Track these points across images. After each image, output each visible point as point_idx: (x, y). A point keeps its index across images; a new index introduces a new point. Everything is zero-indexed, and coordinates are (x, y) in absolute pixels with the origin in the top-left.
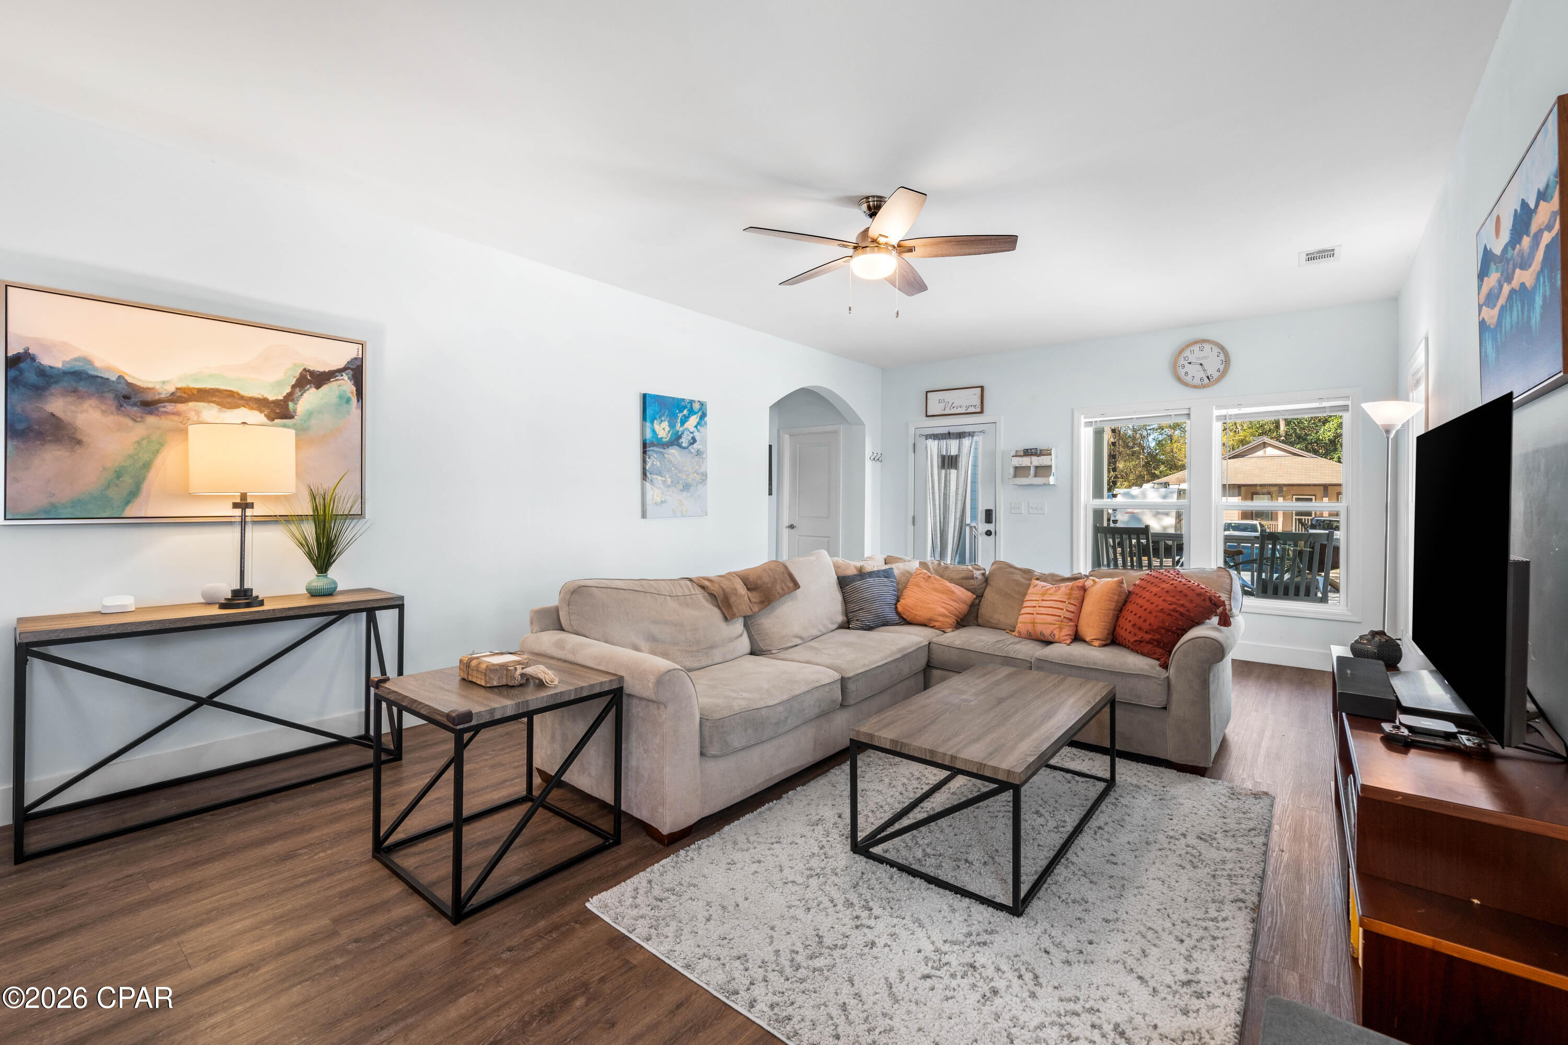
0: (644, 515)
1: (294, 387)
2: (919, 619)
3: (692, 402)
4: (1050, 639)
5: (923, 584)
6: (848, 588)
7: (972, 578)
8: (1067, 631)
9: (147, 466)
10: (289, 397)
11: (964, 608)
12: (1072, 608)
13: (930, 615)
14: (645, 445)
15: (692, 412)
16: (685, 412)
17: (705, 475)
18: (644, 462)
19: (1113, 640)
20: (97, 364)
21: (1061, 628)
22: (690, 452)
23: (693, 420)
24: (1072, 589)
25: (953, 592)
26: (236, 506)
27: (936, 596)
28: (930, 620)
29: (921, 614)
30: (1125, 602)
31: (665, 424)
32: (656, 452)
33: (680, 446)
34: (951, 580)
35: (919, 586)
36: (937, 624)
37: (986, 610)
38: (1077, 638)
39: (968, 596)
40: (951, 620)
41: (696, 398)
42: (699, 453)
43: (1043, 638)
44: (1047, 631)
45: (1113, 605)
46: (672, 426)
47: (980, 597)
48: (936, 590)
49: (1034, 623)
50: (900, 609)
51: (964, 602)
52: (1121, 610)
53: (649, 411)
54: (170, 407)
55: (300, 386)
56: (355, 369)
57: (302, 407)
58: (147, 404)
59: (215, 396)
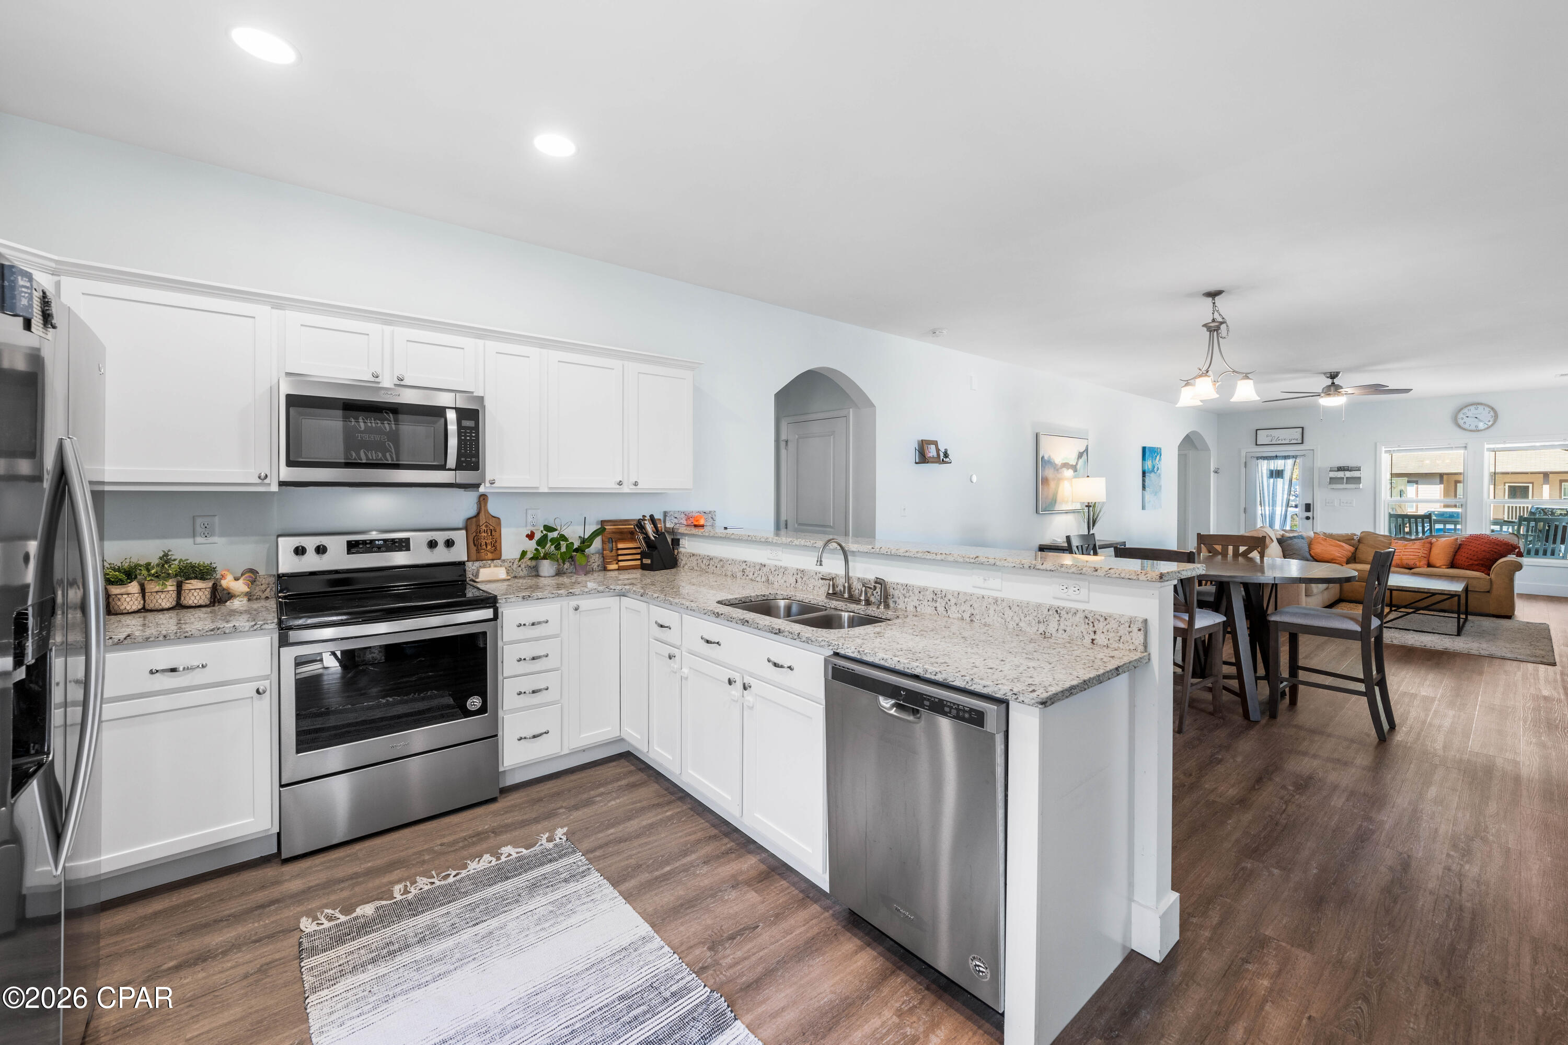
0: (1143, 508)
2: (1326, 559)
5: (1323, 542)
6: (1285, 544)
7: (1353, 539)
8: (1424, 562)
9: (1057, 493)
11: (1350, 554)
12: (1426, 552)
13: (1332, 557)
14: (1144, 473)
15: (1158, 454)
16: (1155, 454)
17: (1161, 486)
18: (1144, 481)
19: (1453, 565)
20: (1052, 457)
21: (1420, 561)
22: (1157, 475)
23: (1158, 458)
24: (1424, 543)
25: (1343, 546)
26: (1086, 506)
27: (1332, 548)
28: (1333, 559)
29: (1327, 556)
30: (1459, 548)
31: (1150, 461)
32: (1148, 476)
33: (1154, 471)
34: (1339, 541)
35: (1321, 544)
36: (1337, 561)
37: (1360, 555)
38: (1429, 565)
39: (1352, 549)
40: (1345, 560)
41: (1158, 447)
42: (1160, 475)
43: (1407, 566)
44: (1411, 563)
45: (1452, 550)
46: (1152, 462)
47: (1356, 549)
48: (1331, 545)
49: (1401, 559)
50: (1313, 554)
51: (1350, 551)
52: (1456, 552)
53: (1147, 456)
54: (1060, 470)
55: (1078, 459)
56: (1087, 450)
57: (1078, 467)
58: (1057, 470)
59: (1066, 465)
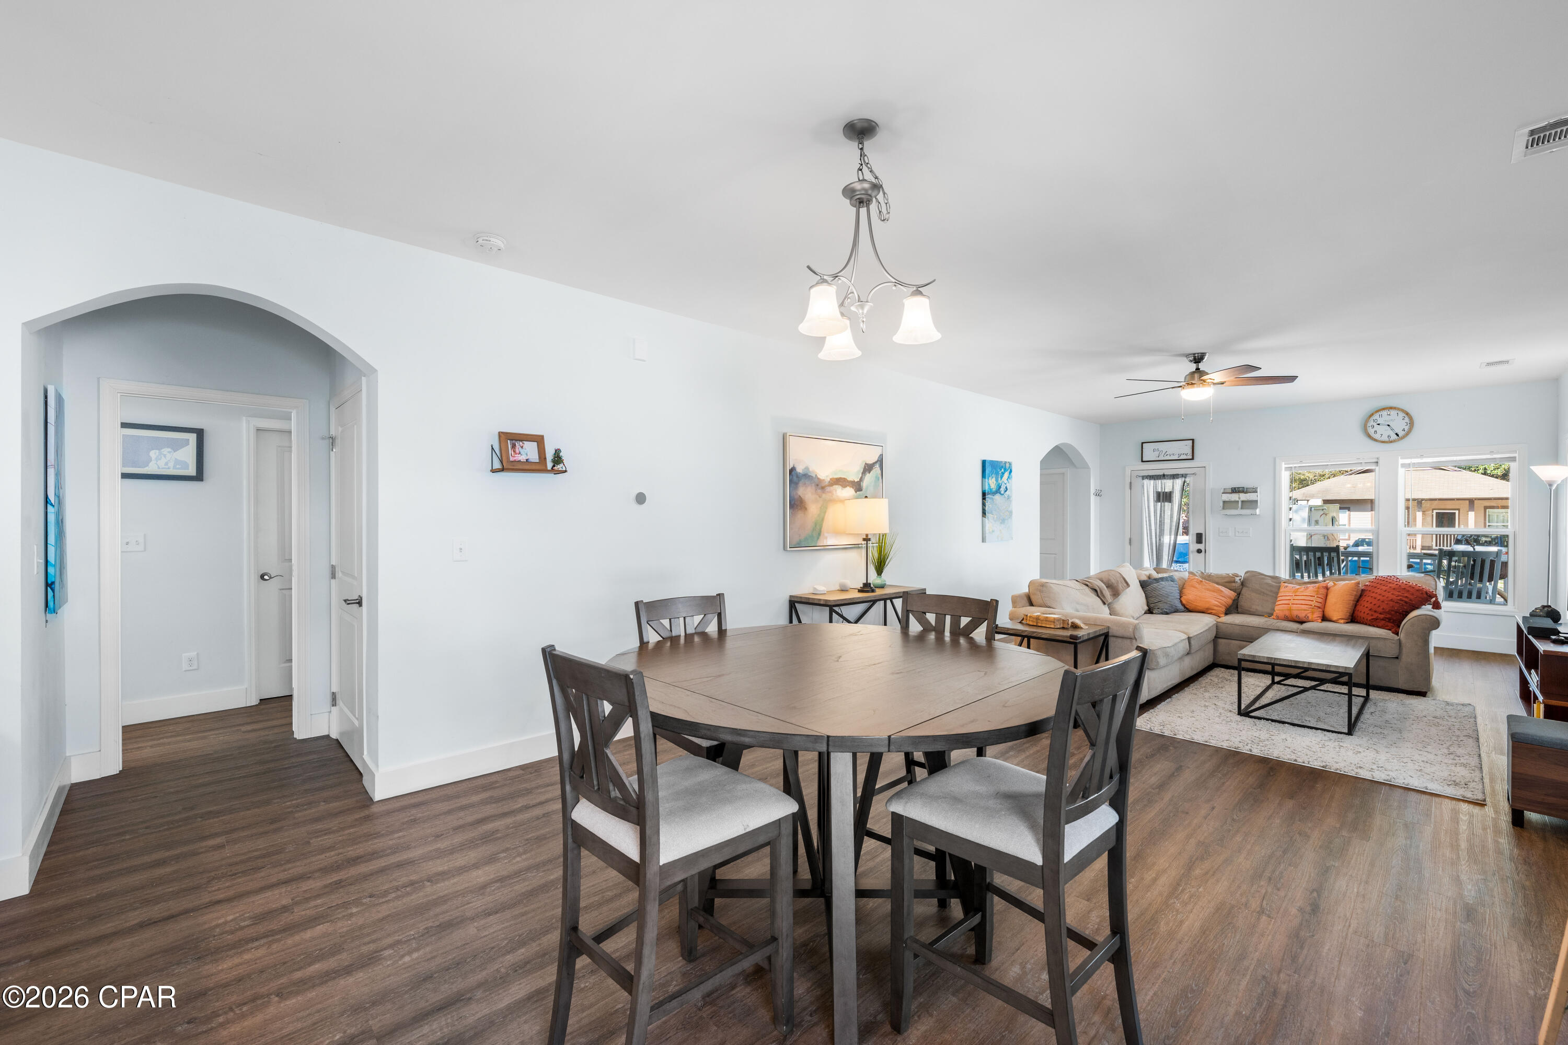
0: (984, 540)
1: (862, 473)
2: (1200, 608)
3: (1005, 463)
4: (1305, 619)
5: (1197, 586)
6: (1149, 588)
7: (1234, 582)
8: (1318, 614)
9: (823, 520)
10: (861, 480)
11: (1230, 602)
12: (1320, 600)
13: (1207, 606)
14: (984, 494)
15: (1005, 470)
16: (1003, 470)
17: (1011, 512)
18: (984, 504)
19: (1353, 619)
20: (811, 470)
21: (1313, 613)
22: (1005, 497)
23: (1006, 475)
24: (1319, 588)
25: (1222, 591)
26: (864, 540)
27: (1208, 594)
28: (1208, 609)
29: (1201, 605)
30: (1361, 596)
31: (994, 479)
32: (990, 498)
33: (1000, 493)
34: (1218, 583)
35: (1195, 587)
36: (1213, 611)
37: (1243, 603)
38: (1324, 619)
39: (1232, 594)
40: (1223, 609)
41: (1008, 461)
42: (1009, 497)
43: (1297, 620)
44: (1302, 615)
45: (1353, 598)
46: (997, 480)
47: (1239, 594)
48: (1208, 590)
49: (1290, 610)
50: (1184, 602)
51: (1230, 598)
52: (1358, 601)
53: (987, 472)
54: (828, 489)
55: (864, 473)
56: (880, 461)
57: (864, 484)
58: (823, 488)
59: (840, 482)
